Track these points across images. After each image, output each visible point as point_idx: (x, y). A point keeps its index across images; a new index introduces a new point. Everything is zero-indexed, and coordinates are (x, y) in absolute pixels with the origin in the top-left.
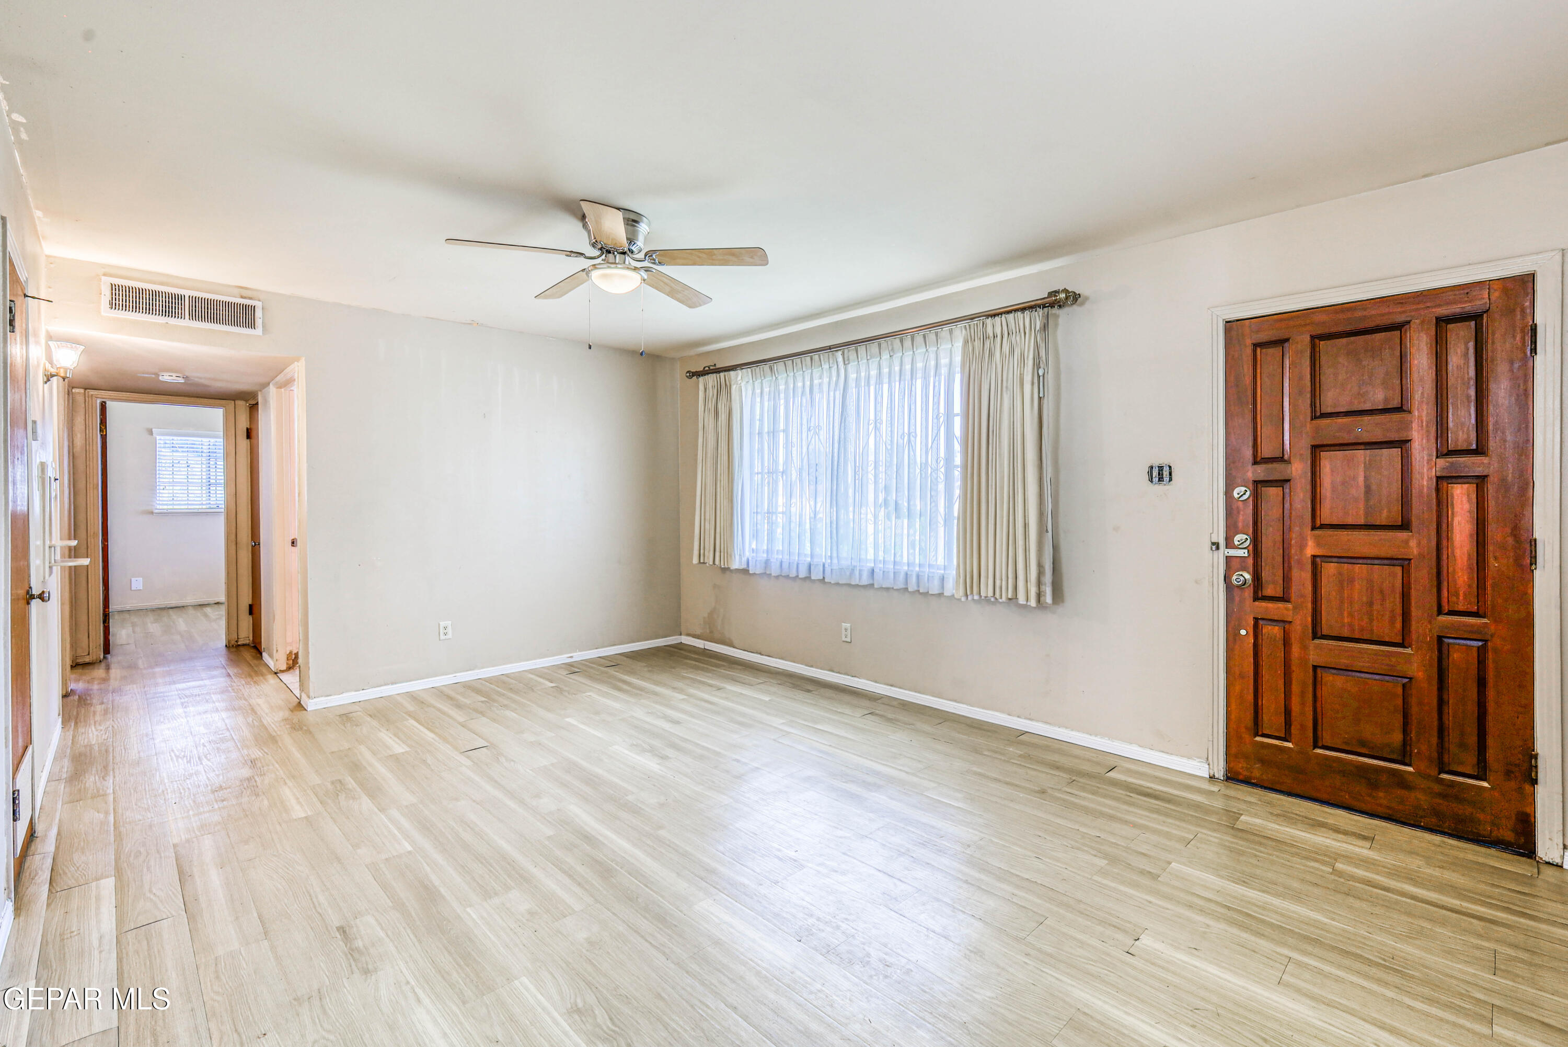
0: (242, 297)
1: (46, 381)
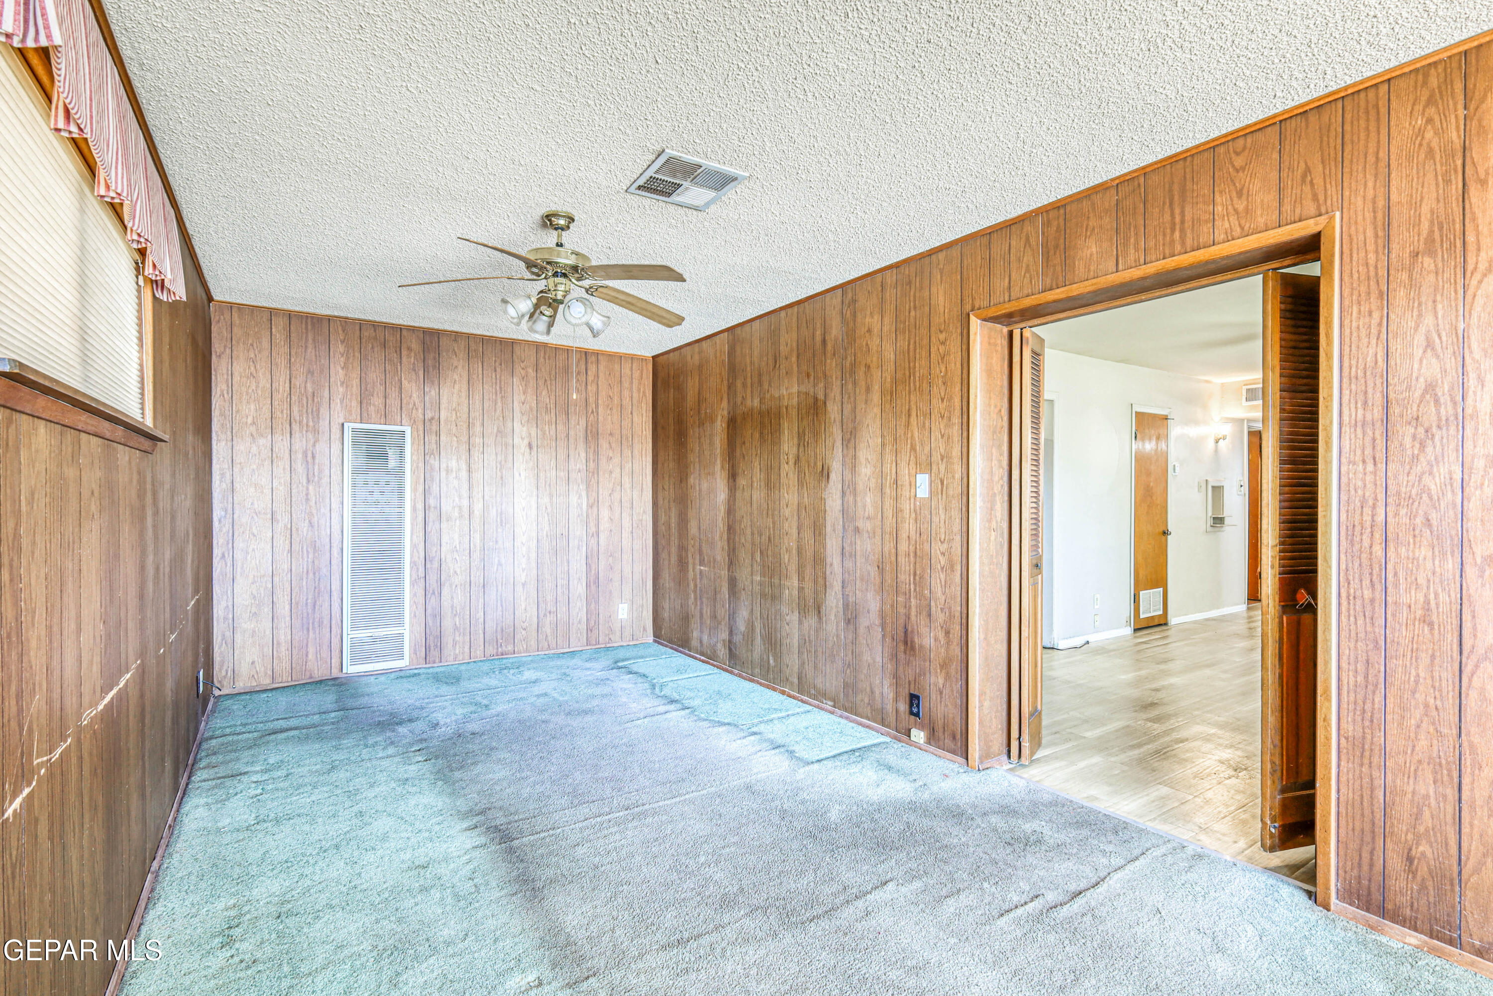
1: (1217, 442)
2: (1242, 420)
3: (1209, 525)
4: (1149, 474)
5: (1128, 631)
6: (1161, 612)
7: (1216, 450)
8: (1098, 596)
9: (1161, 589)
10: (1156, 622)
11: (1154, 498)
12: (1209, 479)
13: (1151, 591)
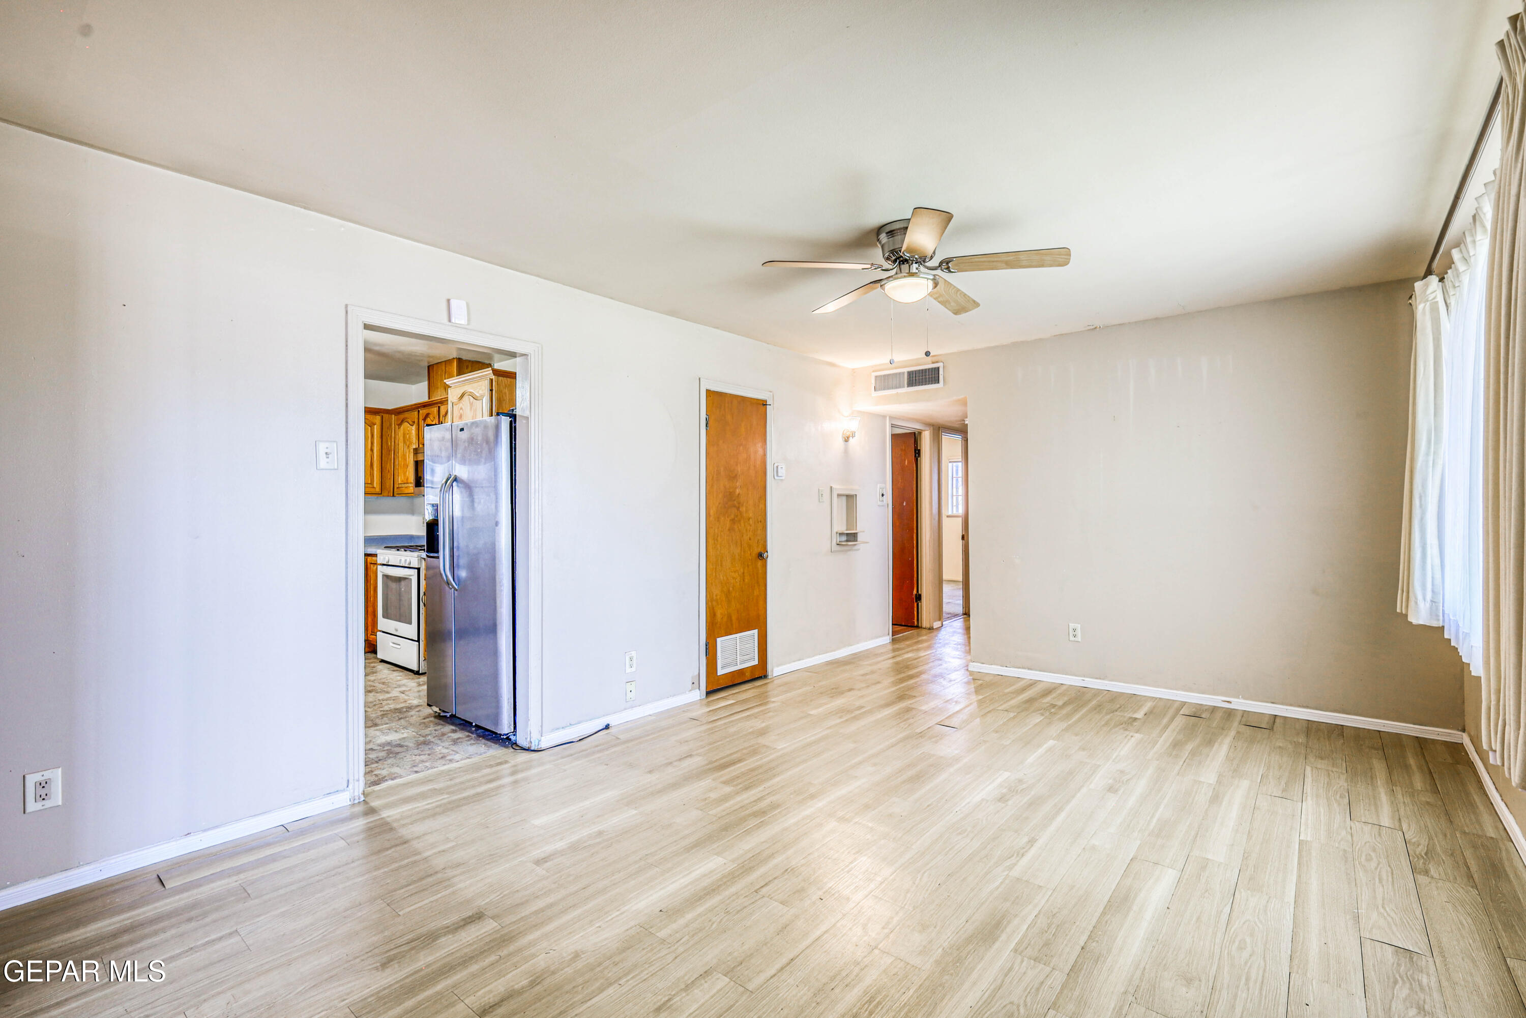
0: (933, 363)
1: (846, 440)
2: (884, 417)
3: (834, 542)
4: (733, 477)
5: (698, 695)
6: (756, 662)
7: (846, 451)
8: (634, 654)
9: (756, 632)
10: (748, 676)
11: (743, 509)
12: (834, 486)
13: (738, 635)
